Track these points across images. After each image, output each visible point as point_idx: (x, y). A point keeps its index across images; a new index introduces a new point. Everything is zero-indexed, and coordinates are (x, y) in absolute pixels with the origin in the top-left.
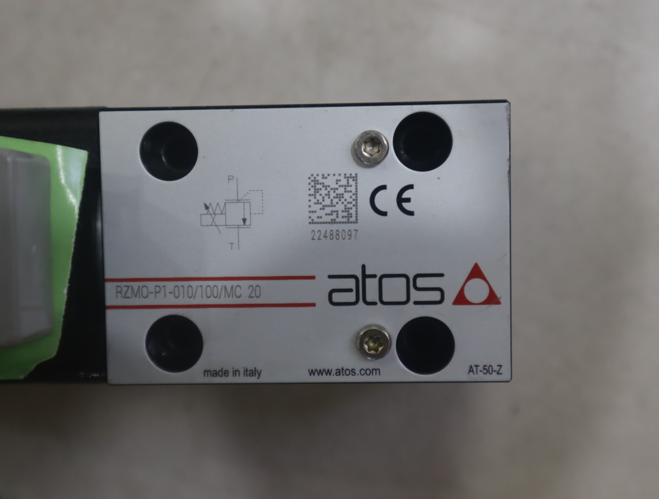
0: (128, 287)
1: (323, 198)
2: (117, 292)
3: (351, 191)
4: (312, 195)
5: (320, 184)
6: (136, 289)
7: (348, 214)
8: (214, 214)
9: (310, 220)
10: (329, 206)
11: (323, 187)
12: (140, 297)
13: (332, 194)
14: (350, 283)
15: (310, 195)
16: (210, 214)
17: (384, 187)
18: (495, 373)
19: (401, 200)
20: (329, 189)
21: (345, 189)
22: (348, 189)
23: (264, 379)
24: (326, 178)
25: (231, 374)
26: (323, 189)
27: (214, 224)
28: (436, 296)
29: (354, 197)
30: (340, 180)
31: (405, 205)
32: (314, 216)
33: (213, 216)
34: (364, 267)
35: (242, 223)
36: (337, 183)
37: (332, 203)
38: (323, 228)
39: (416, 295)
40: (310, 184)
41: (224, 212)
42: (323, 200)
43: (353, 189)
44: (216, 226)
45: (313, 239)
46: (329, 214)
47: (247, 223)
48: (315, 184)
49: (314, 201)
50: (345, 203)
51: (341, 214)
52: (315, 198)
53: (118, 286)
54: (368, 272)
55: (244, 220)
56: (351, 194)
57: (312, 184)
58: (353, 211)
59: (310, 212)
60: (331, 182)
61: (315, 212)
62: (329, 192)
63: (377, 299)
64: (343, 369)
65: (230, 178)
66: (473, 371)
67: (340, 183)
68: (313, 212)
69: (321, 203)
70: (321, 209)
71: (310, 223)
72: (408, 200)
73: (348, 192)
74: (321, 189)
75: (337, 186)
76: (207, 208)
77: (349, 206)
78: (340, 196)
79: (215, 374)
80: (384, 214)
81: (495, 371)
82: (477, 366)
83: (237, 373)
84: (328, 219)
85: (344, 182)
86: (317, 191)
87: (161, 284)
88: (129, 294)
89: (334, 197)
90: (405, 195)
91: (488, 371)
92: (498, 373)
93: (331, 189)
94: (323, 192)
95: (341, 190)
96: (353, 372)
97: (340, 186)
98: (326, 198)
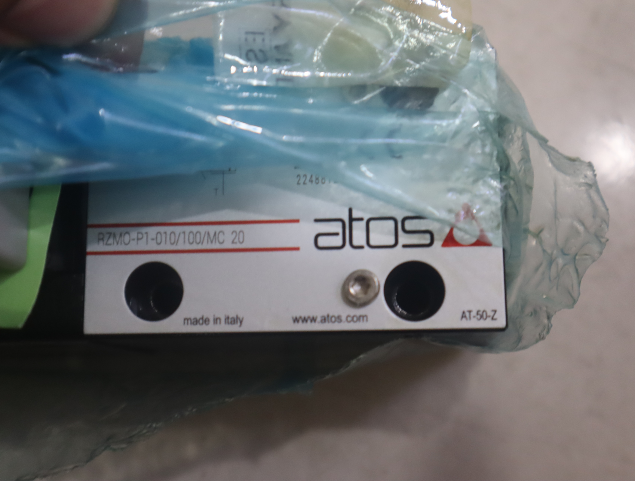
12: (121, 244)
18: (489, 319)
64: (328, 316)
66: (465, 317)
81: (489, 316)
82: (470, 312)
83: (218, 321)
91: (482, 317)
92: (493, 319)
96: (339, 319)
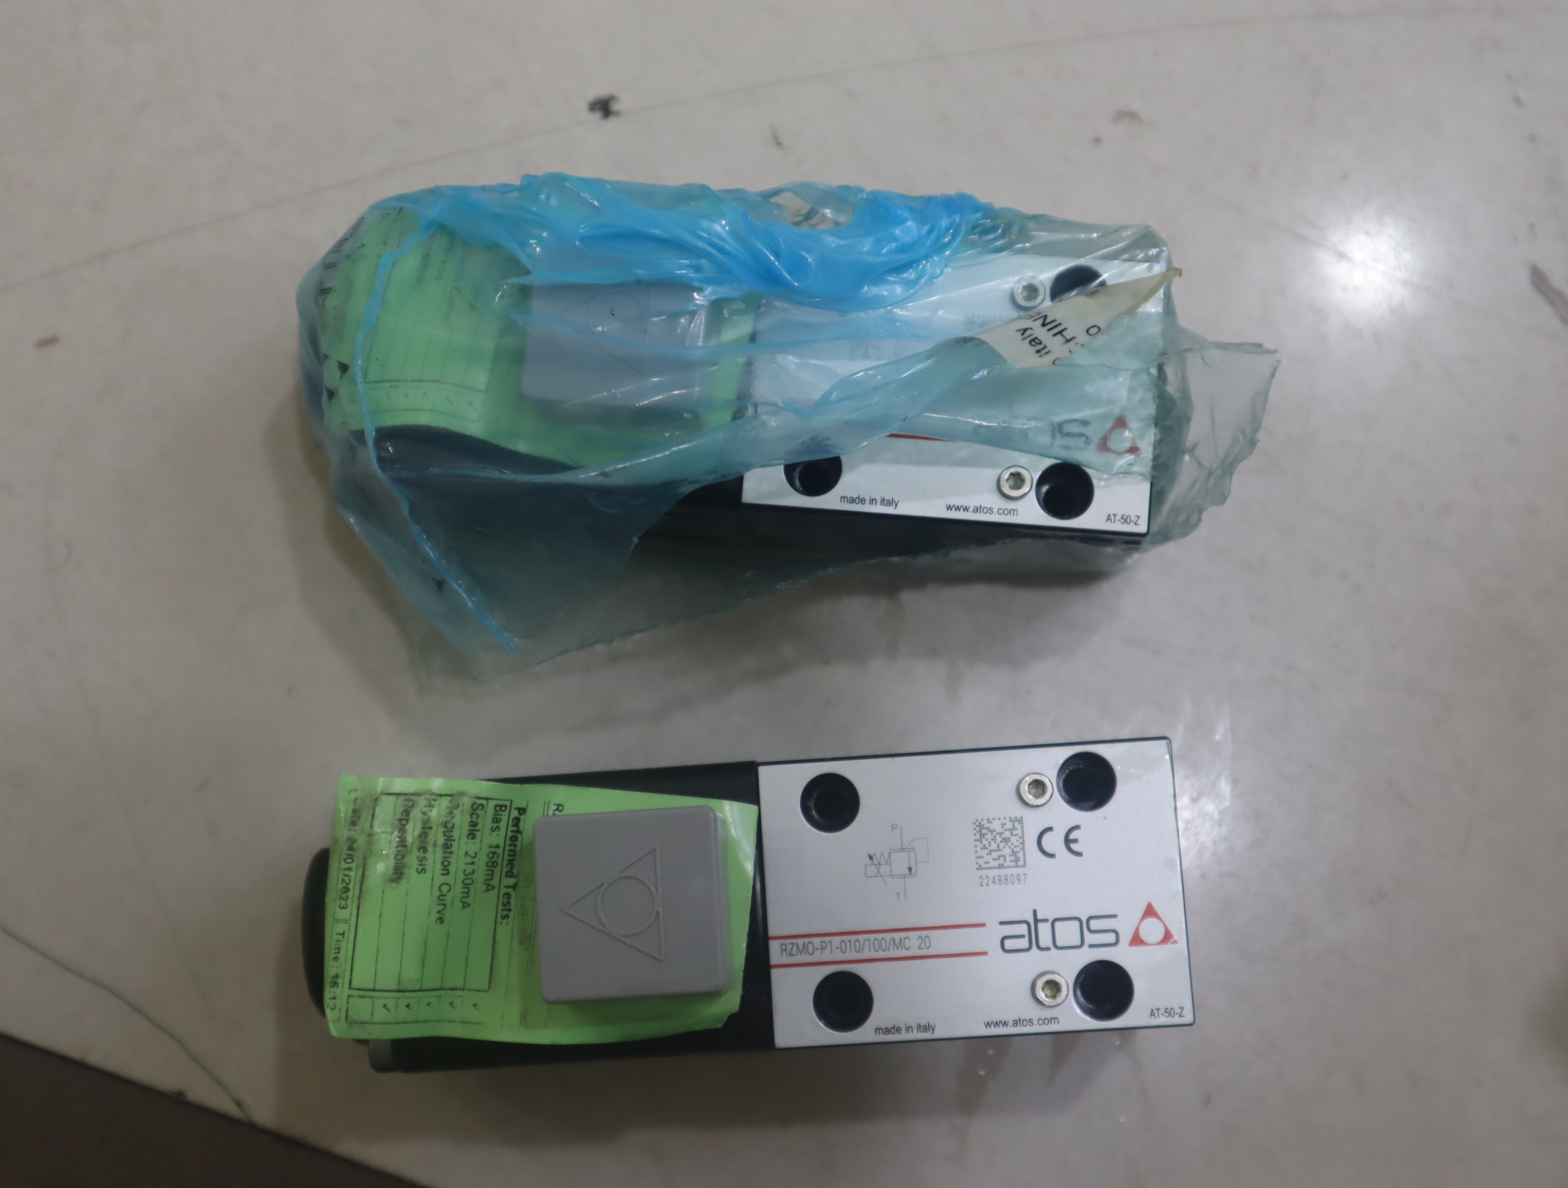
0: (793, 944)
1: (990, 842)
2: (782, 950)
3: (1017, 835)
4: (978, 840)
5: (986, 828)
6: (801, 946)
7: (1016, 858)
8: (879, 864)
9: (977, 866)
10: (996, 851)
11: (989, 831)
13: (999, 839)
14: (1022, 929)
15: (975, 840)
16: (875, 865)
17: (1050, 829)
19: (1068, 841)
20: (995, 833)
21: (1011, 833)
22: (1014, 832)
23: (939, 1034)
24: (991, 822)
25: (903, 1030)
26: (989, 834)
27: (879, 875)
28: (1110, 938)
29: (1021, 840)
30: (1005, 824)
31: (1073, 846)
32: (981, 862)
33: (878, 867)
34: (1035, 912)
35: (907, 872)
36: (1003, 827)
37: (998, 848)
38: (992, 873)
39: (1090, 938)
40: (975, 829)
41: (889, 862)
42: (990, 845)
43: (1019, 832)
44: (882, 876)
45: (981, 885)
46: (996, 859)
47: (913, 871)
48: (980, 829)
49: (980, 846)
50: (1012, 847)
51: (1008, 858)
52: (981, 843)
53: (782, 944)
54: (1039, 917)
55: (910, 869)
56: (1017, 838)
57: (978, 829)
58: (1020, 855)
59: (977, 858)
60: (996, 826)
61: (982, 857)
62: (995, 836)
63: (1050, 944)
65: (894, 827)
67: (1005, 827)
68: (979, 857)
69: (987, 848)
70: (988, 854)
71: (977, 869)
72: (1075, 841)
73: (1015, 835)
74: (986, 834)
75: (1003, 830)
76: (871, 858)
77: (1016, 849)
78: (1006, 840)
79: (887, 1031)
80: (1052, 856)
84: (995, 864)
85: (1009, 825)
86: (982, 836)
87: (826, 939)
88: (794, 951)
89: (1001, 842)
90: (1072, 836)
93: (997, 833)
94: (989, 836)
95: (1007, 834)
97: (1006, 830)
98: (992, 842)
